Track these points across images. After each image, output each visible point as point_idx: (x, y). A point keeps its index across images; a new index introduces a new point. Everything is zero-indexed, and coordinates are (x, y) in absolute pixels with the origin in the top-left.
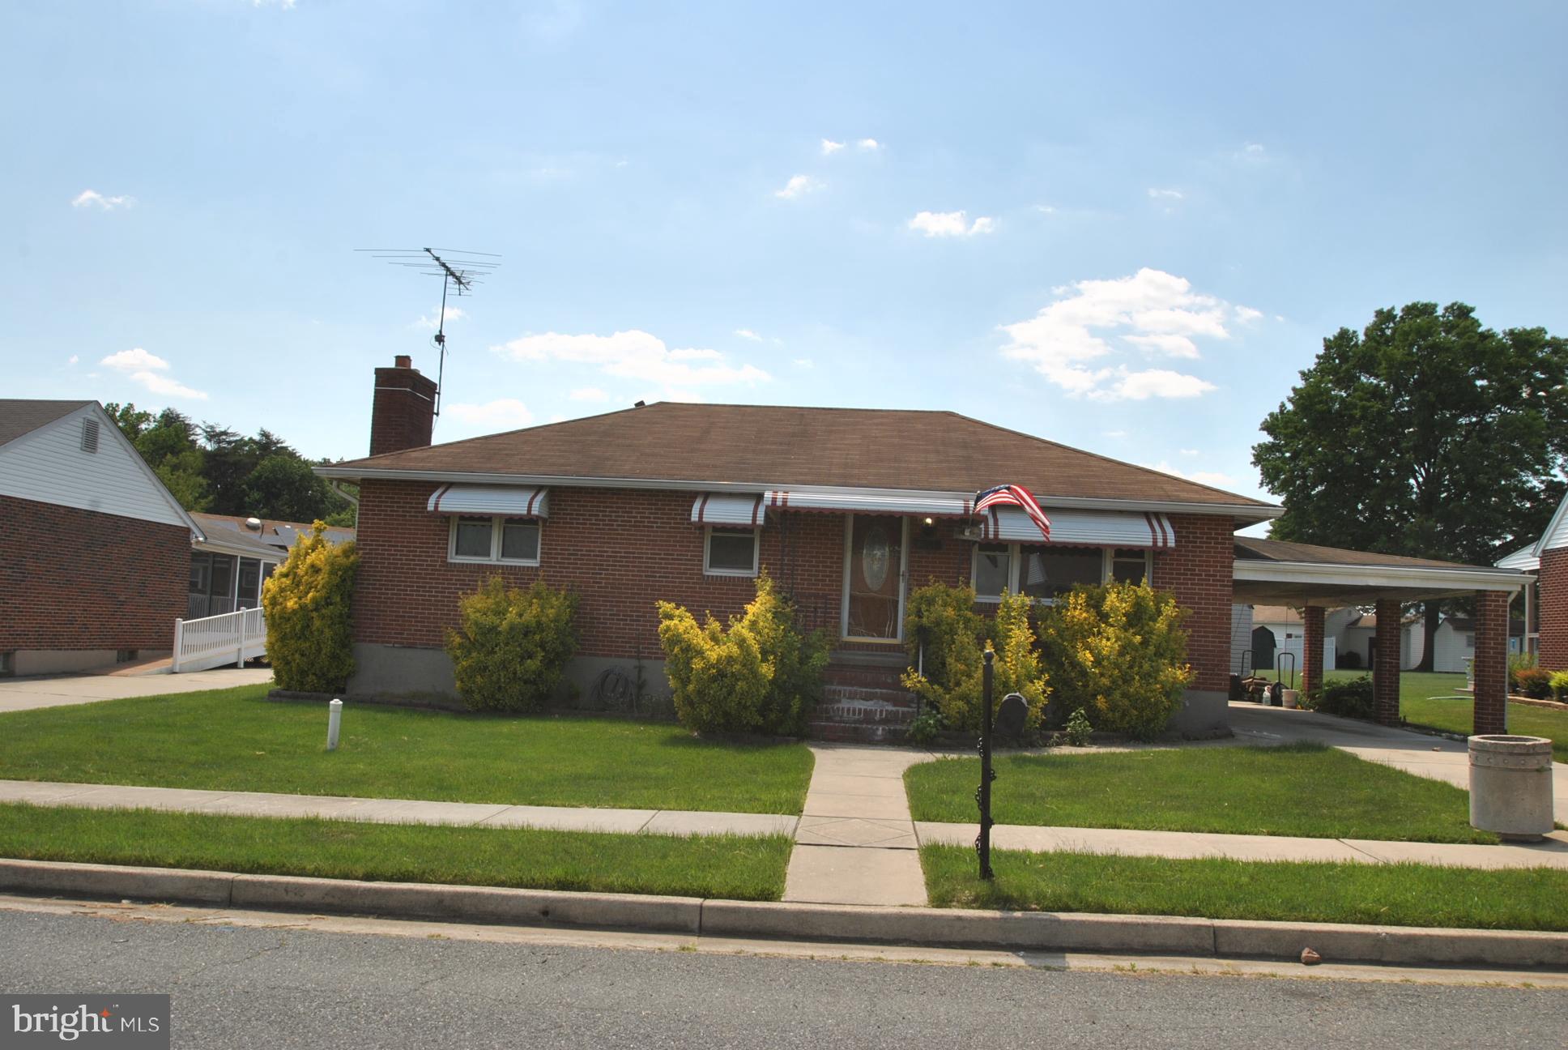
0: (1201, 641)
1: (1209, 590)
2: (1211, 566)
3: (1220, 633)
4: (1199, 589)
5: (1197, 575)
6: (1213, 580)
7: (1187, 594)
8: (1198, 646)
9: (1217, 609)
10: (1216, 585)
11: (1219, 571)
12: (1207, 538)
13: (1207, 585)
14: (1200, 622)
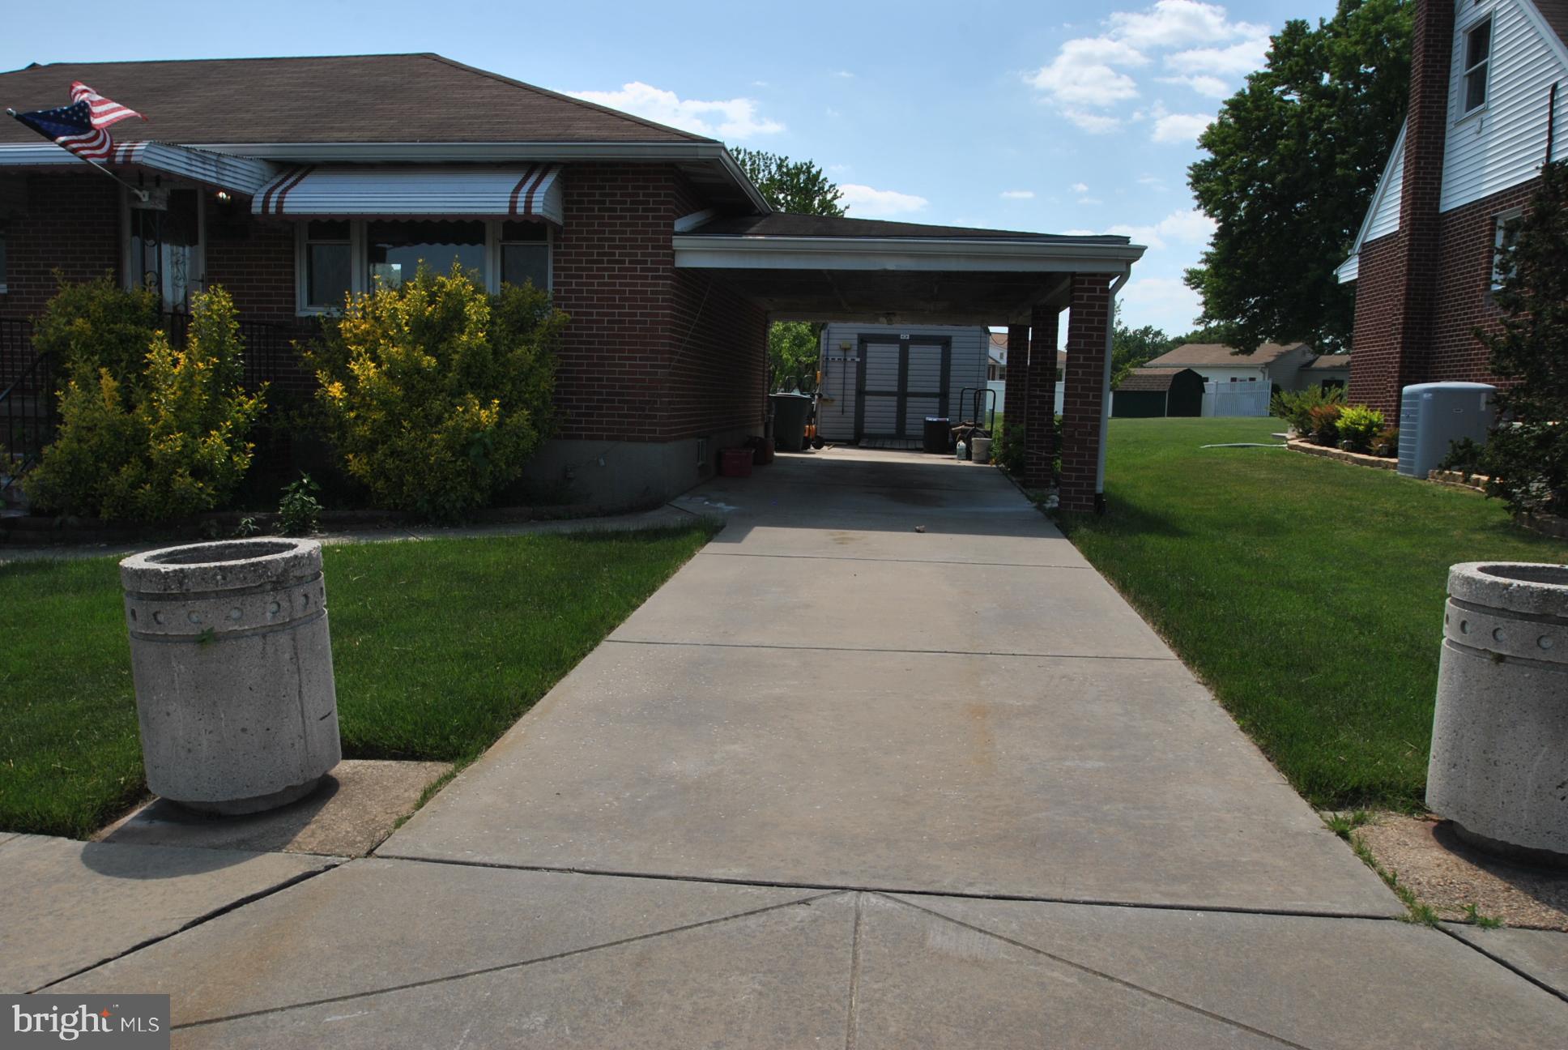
0: (624, 366)
1: (636, 285)
2: (638, 247)
3: (652, 351)
4: (621, 284)
5: (617, 262)
6: (642, 270)
7: (603, 292)
8: (620, 373)
9: (648, 315)
10: (646, 277)
11: (650, 255)
12: (632, 203)
13: (632, 277)
14: (623, 336)
